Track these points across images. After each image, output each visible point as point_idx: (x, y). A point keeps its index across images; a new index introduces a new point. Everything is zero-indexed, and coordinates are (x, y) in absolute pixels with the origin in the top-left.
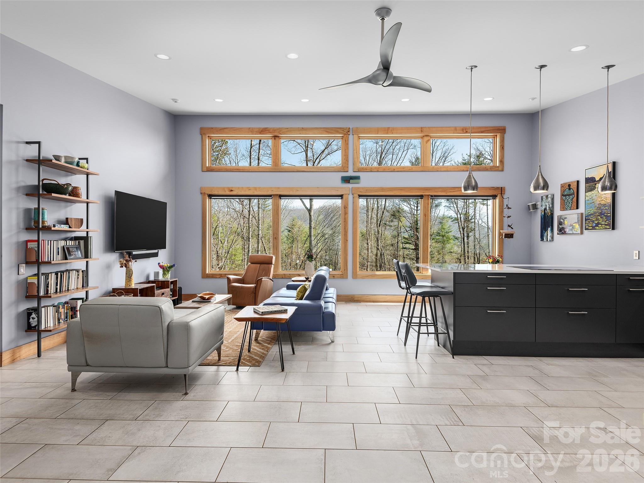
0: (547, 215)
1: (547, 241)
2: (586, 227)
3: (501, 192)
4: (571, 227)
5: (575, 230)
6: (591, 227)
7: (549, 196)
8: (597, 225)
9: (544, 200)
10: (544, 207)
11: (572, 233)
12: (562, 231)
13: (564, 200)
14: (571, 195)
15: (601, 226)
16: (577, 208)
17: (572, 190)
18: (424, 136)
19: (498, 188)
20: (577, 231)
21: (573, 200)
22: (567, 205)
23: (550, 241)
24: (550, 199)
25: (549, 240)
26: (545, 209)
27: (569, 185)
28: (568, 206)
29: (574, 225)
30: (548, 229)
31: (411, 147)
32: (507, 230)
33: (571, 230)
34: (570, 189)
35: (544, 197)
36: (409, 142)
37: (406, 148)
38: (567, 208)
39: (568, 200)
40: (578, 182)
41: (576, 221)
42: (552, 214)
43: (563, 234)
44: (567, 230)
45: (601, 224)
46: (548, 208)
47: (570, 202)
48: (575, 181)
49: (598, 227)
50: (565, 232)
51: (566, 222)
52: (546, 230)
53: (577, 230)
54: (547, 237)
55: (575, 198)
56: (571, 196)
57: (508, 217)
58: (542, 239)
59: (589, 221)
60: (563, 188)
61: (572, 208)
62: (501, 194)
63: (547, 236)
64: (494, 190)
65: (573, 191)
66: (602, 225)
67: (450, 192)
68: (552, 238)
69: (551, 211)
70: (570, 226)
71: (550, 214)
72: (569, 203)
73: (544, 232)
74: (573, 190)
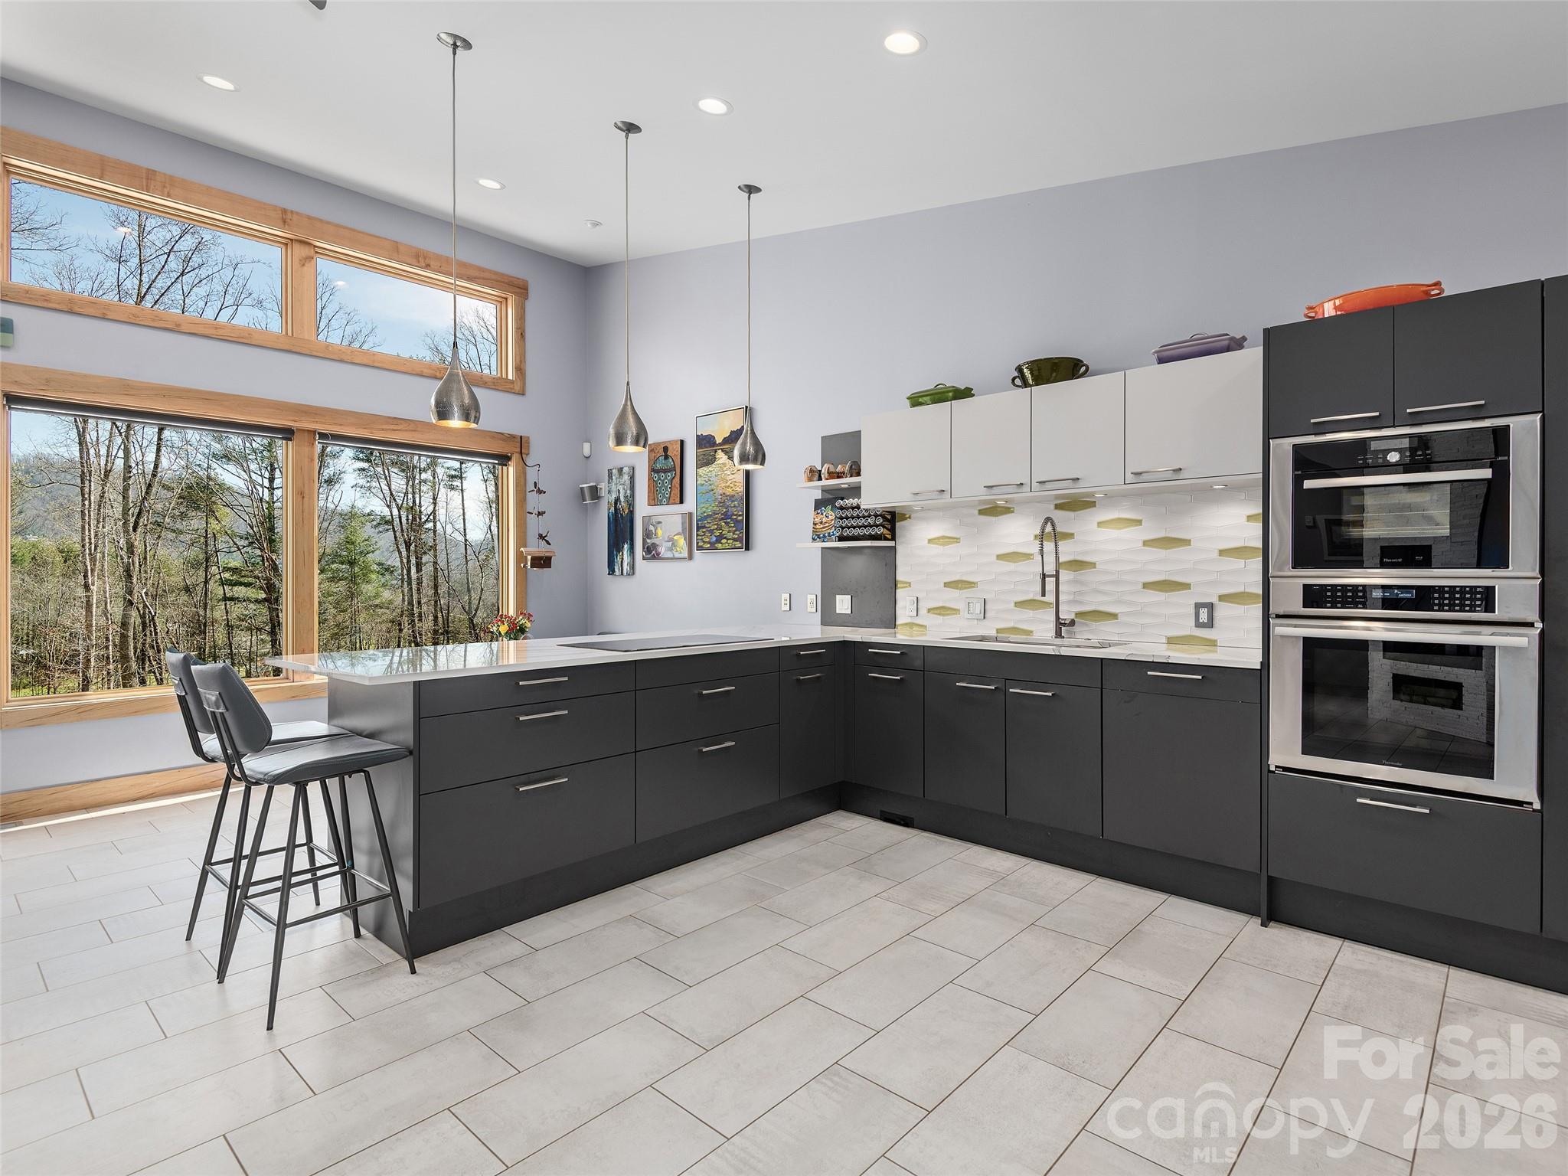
0: (622, 515)
1: (622, 574)
2: (700, 544)
3: (519, 450)
6: (709, 543)
7: (624, 471)
8: (718, 541)
9: (614, 478)
10: (614, 496)
12: (652, 553)
14: (669, 472)
15: (727, 543)
16: (681, 502)
17: (671, 460)
18: (292, 240)
19: (513, 437)
21: (674, 481)
23: (628, 575)
24: (626, 477)
25: (625, 572)
26: (617, 500)
27: (666, 449)
28: (664, 497)
29: (675, 538)
30: (623, 547)
31: (248, 301)
32: (535, 548)
33: (671, 549)
34: (666, 457)
35: (614, 471)
36: (240, 283)
37: (229, 301)
38: (661, 501)
40: (682, 442)
41: (680, 530)
42: (632, 512)
43: (654, 558)
45: (725, 538)
46: (622, 499)
48: (677, 441)
49: (720, 545)
50: (658, 554)
51: (660, 532)
52: (620, 550)
54: (622, 566)
55: (677, 479)
57: (540, 514)
58: (612, 571)
59: (704, 530)
61: (672, 501)
62: (521, 453)
63: (622, 562)
64: (504, 440)
66: (728, 539)
67: (383, 430)
68: (633, 567)
69: (630, 505)
70: (668, 541)
71: (626, 511)
72: (667, 490)
73: (615, 553)
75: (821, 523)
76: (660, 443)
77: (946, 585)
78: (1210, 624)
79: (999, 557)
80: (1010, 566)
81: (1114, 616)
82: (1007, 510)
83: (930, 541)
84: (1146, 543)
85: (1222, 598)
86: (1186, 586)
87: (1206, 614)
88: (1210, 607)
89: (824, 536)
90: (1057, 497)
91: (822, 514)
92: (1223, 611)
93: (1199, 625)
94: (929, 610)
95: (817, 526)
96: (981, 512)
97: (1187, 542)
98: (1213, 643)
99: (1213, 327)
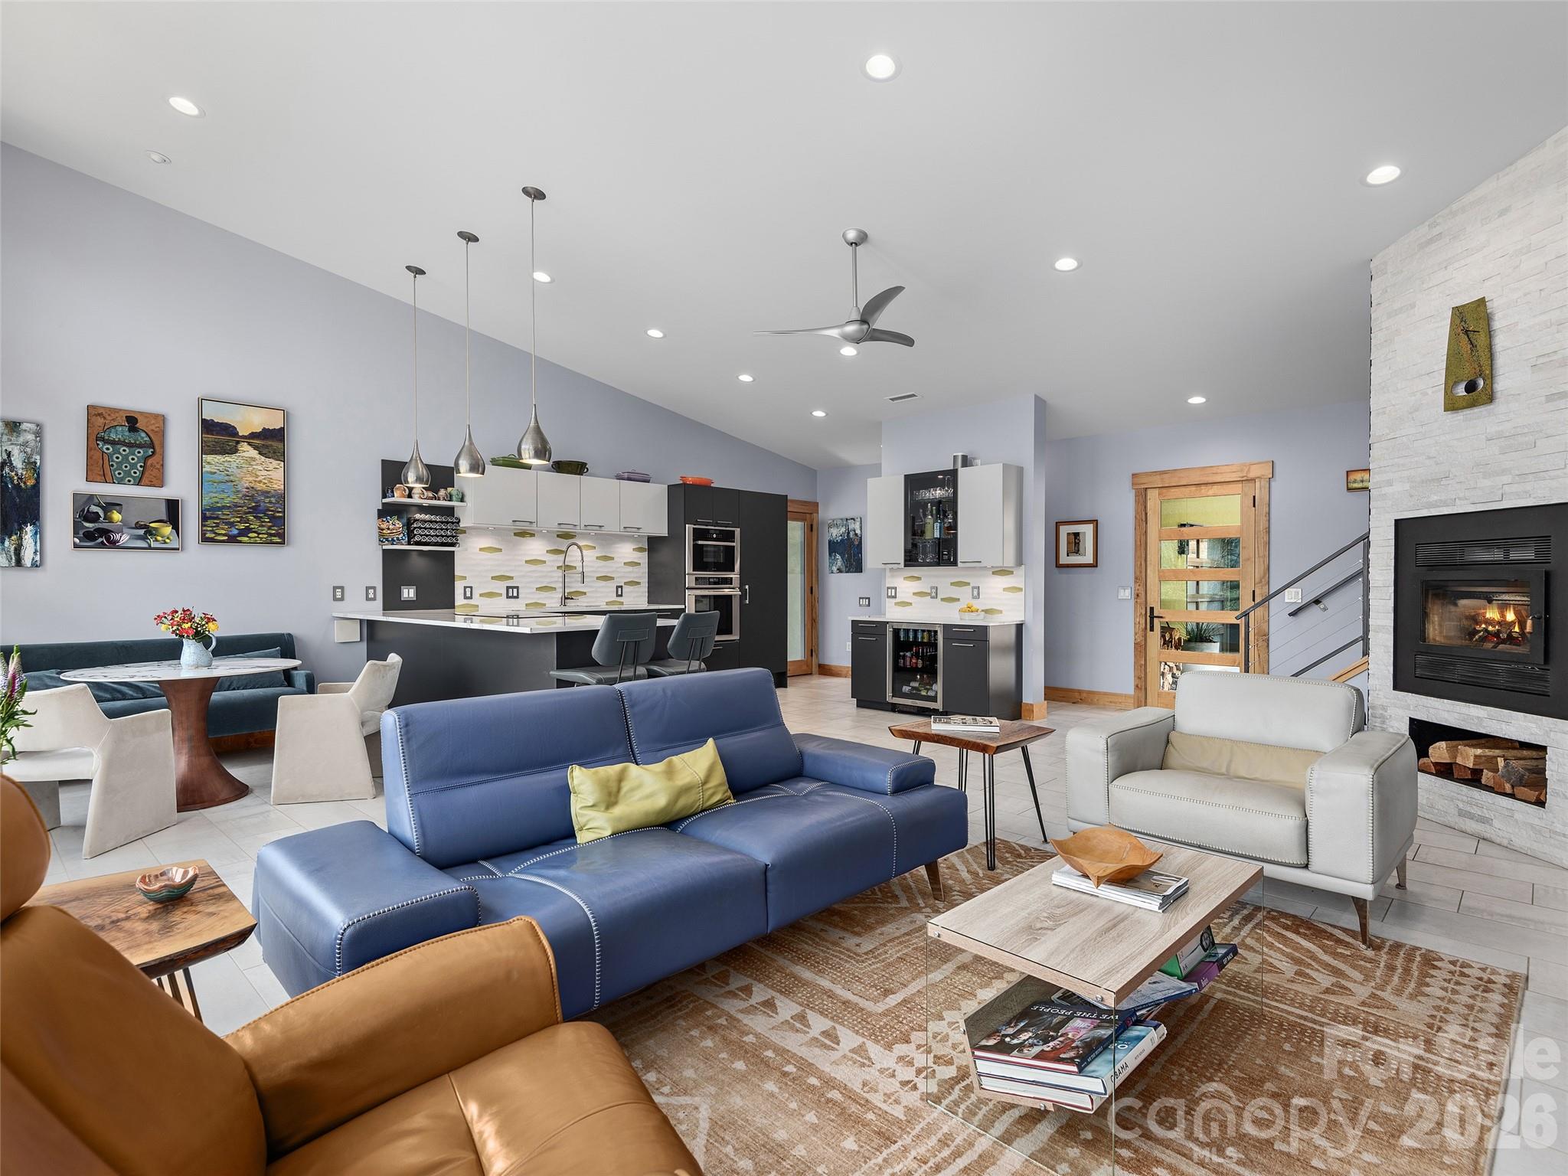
0: (15, 485)
1: (17, 563)
4: (142, 532)
5: (159, 538)
7: (22, 426)
11: (146, 546)
12: (95, 540)
13: (110, 456)
14: (141, 448)
16: (163, 485)
17: (143, 435)
20: (165, 543)
22: (125, 472)
23: (33, 565)
24: (28, 436)
25: (25, 561)
27: (132, 420)
28: (128, 474)
29: (152, 525)
30: (22, 529)
33: (143, 538)
34: (134, 429)
38: (122, 479)
39: (126, 458)
40: (165, 417)
41: (164, 517)
43: (102, 545)
44: (124, 539)
46: (17, 464)
47: (136, 464)
50: (113, 542)
51: (116, 516)
52: (13, 531)
53: (167, 541)
54: (15, 553)
55: (159, 458)
56: (140, 450)
60: (101, 421)
61: (145, 482)
63: (16, 549)
65: (147, 439)
69: (36, 474)
70: (136, 528)
71: (30, 483)
72: (133, 466)
74: (147, 434)
75: (388, 529)
76: (121, 410)
77: (493, 578)
78: (621, 596)
79: (526, 562)
80: (533, 567)
81: (585, 593)
82: (532, 535)
83: (481, 549)
84: (597, 558)
85: (625, 583)
86: (612, 578)
87: (619, 591)
88: (621, 587)
89: (393, 539)
90: (558, 531)
91: (388, 522)
92: (626, 589)
93: (618, 596)
94: (481, 595)
95: (384, 531)
96: (515, 534)
97: (612, 559)
98: (622, 603)
99: (640, 468)
